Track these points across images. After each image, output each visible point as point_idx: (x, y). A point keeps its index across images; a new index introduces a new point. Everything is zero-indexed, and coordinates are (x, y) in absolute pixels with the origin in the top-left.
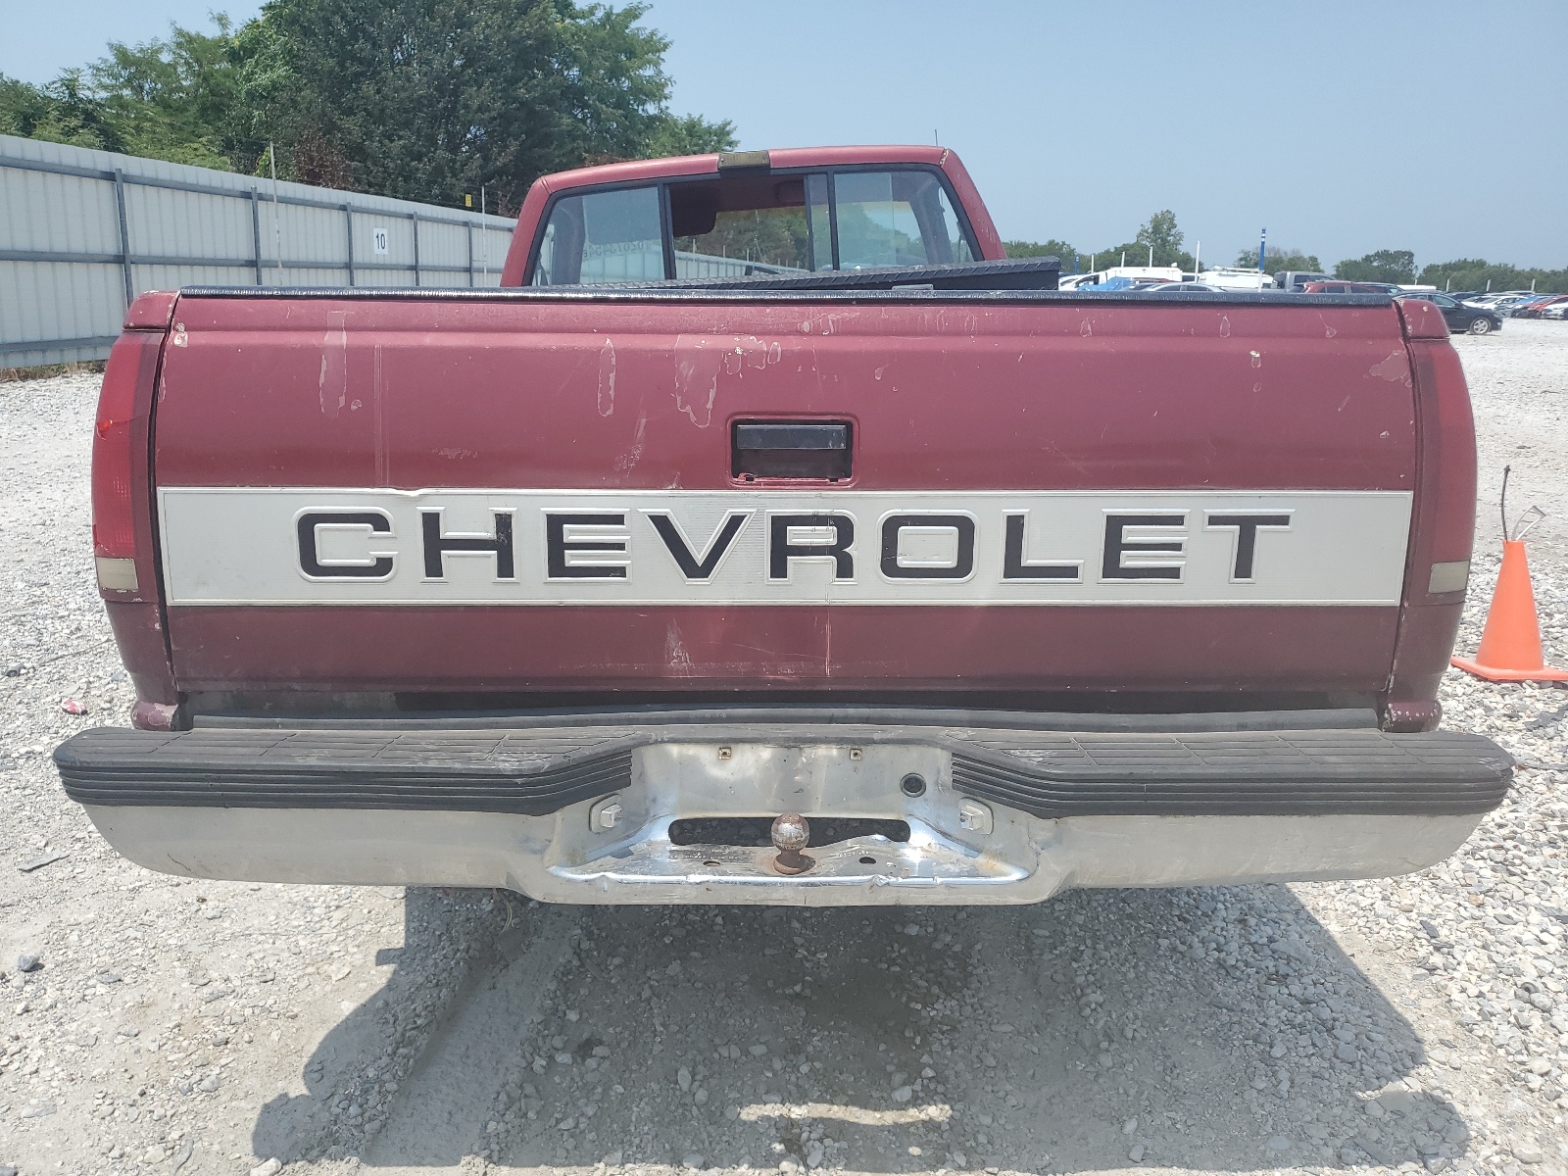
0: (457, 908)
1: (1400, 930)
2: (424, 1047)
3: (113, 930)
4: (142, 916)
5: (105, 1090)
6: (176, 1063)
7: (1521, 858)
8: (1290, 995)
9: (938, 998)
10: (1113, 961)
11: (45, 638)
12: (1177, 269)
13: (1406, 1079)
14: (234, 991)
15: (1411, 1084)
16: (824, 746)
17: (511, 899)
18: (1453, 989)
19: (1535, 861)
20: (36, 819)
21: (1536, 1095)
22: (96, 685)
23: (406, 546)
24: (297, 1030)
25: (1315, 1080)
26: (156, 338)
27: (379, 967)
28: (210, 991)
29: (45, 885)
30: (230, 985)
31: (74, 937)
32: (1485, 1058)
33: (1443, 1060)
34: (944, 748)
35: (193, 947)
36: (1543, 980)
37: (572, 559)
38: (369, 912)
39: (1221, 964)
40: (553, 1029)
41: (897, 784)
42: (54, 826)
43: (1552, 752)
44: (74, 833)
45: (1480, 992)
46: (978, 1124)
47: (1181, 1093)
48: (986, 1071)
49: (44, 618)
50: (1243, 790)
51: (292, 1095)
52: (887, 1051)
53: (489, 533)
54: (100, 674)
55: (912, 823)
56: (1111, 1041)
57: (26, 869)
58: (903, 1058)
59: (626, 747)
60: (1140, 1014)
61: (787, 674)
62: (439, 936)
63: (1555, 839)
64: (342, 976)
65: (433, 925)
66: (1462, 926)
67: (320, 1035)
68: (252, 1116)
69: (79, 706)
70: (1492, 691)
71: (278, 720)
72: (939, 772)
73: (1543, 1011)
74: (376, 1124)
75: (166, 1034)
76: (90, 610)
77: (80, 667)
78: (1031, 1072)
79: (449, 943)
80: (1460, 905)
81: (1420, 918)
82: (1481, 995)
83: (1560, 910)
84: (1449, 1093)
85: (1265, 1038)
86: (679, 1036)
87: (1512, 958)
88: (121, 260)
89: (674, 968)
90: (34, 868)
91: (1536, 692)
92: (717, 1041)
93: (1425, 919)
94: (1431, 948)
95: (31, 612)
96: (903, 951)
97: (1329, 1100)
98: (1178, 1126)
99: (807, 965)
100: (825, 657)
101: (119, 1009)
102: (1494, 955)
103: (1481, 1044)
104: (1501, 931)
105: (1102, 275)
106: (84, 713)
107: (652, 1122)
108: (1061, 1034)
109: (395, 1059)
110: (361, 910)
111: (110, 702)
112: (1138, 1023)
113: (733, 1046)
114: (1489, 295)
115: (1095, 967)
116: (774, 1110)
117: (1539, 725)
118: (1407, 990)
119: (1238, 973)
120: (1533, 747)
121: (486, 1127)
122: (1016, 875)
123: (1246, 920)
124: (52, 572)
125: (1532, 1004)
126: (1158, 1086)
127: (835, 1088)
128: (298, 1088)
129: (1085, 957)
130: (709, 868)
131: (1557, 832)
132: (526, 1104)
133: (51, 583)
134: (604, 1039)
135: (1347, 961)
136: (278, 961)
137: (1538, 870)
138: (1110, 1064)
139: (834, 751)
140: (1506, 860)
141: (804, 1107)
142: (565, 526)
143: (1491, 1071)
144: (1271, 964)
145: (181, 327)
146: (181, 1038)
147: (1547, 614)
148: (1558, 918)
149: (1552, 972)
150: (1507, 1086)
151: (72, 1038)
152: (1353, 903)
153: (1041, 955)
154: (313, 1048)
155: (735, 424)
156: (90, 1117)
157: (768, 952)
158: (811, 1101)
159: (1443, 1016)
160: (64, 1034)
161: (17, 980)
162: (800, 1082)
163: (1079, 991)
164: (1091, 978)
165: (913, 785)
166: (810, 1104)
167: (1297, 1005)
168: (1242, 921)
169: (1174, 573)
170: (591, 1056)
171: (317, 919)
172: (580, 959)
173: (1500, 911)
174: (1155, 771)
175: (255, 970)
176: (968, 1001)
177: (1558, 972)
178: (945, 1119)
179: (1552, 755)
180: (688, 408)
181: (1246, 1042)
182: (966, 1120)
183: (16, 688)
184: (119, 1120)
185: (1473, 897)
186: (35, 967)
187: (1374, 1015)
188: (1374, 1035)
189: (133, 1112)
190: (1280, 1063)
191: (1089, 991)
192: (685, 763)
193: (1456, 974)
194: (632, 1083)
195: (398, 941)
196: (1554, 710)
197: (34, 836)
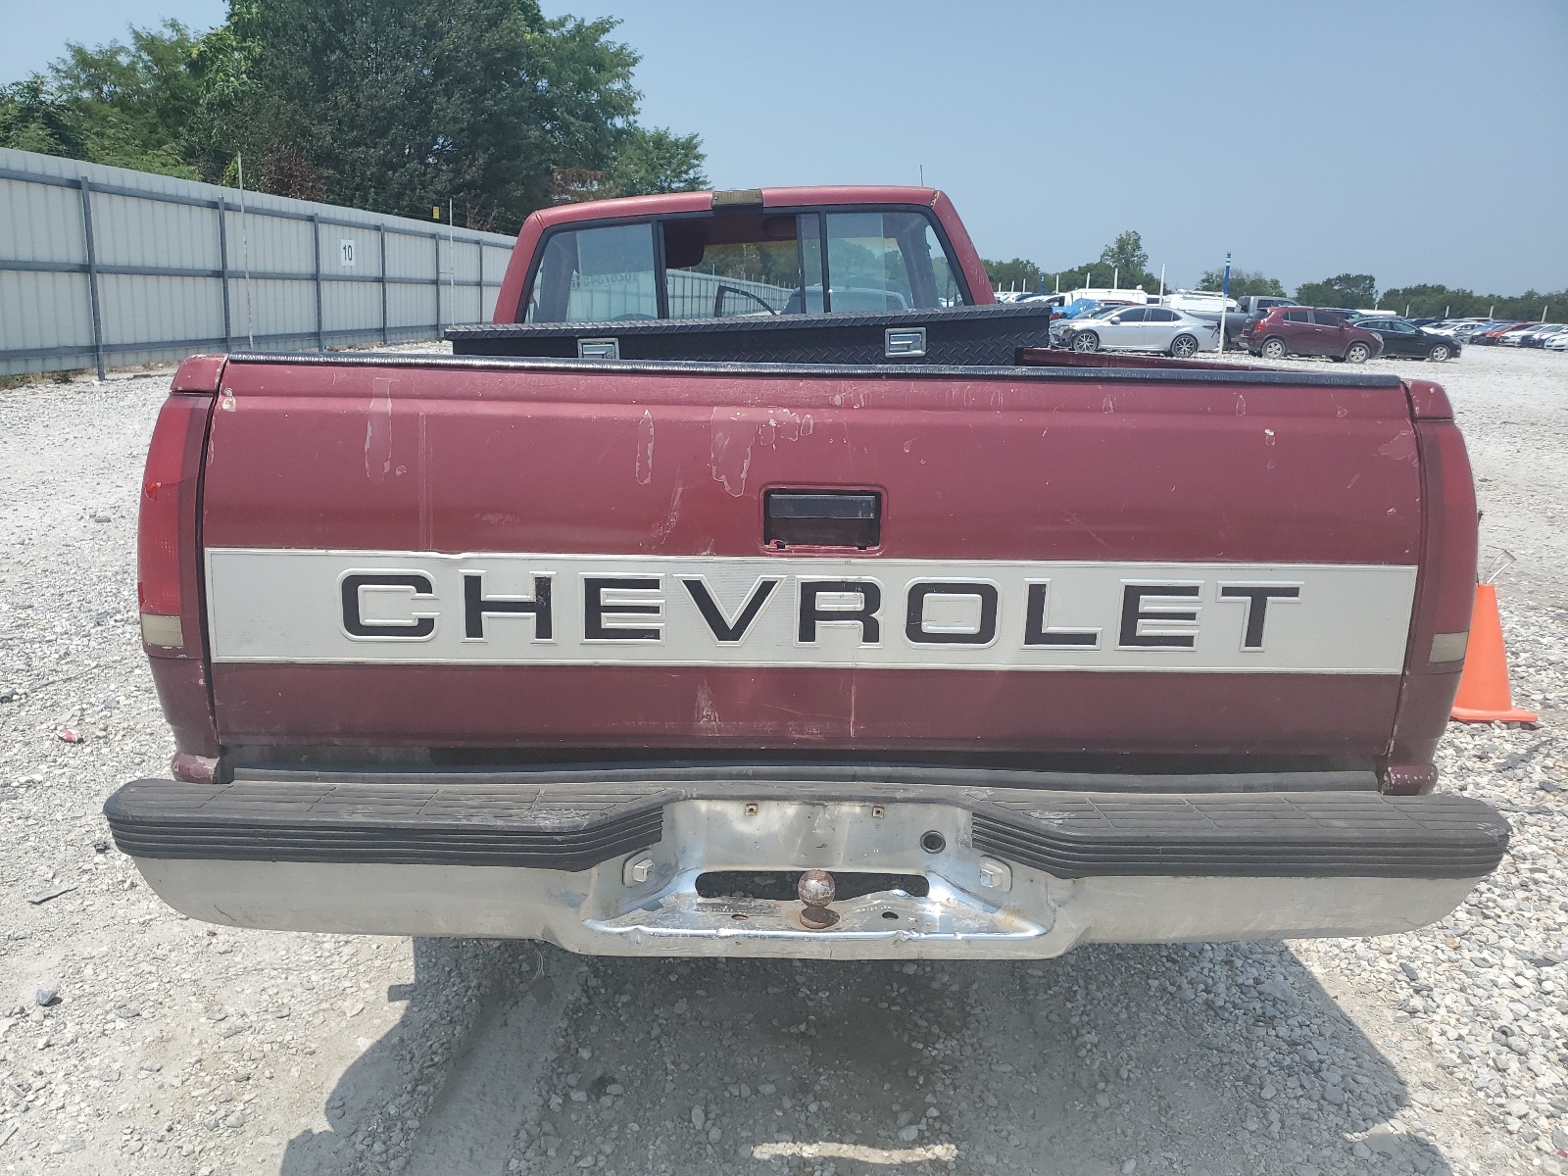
0: (464, 944)
1: (1381, 972)
2: (442, 1084)
3: (127, 963)
4: (155, 949)
5: (132, 1126)
6: (200, 1098)
7: (1495, 901)
8: (1277, 1036)
9: (939, 1038)
10: (1106, 1001)
11: (35, 663)
12: (1142, 292)
13: (1392, 1121)
14: (251, 1027)
15: (1396, 1127)
16: (847, 804)
17: (543, 950)
18: (1434, 1032)
19: (1509, 903)
20: (41, 850)
21: (1515, 1137)
22: (90, 712)
23: (448, 608)
24: (316, 1066)
25: (1305, 1122)
26: (204, 403)
27: (392, 1004)
28: (228, 1026)
29: (56, 918)
30: (246, 1020)
31: (89, 971)
32: (1466, 1101)
33: (1426, 1102)
34: (965, 807)
35: (207, 981)
36: (1519, 1023)
37: (608, 621)
38: (378, 948)
39: (1209, 1004)
40: (567, 1067)
41: (917, 841)
42: (60, 857)
43: (1522, 794)
44: (80, 864)
45: (1460, 1035)
46: (983, 1163)
47: (1176, 1134)
48: (988, 1110)
49: (32, 642)
50: (1253, 853)
51: (316, 1131)
52: (891, 1090)
53: (529, 596)
54: (93, 700)
55: (931, 879)
56: (1107, 1082)
57: (36, 901)
58: (908, 1097)
59: (659, 803)
60: (1133, 1054)
61: (813, 733)
62: (449, 972)
63: (1527, 882)
64: (355, 1012)
65: (443, 961)
66: (1440, 969)
67: (339, 1071)
68: (277, 1152)
69: (75, 734)
70: (1461, 732)
71: (317, 773)
72: (958, 831)
73: (1520, 1055)
74: (401, 1161)
75: (189, 1070)
76: (77, 634)
77: (72, 694)
78: (1031, 1112)
79: (459, 980)
80: (1437, 948)
81: (1400, 961)
82: (1460, 1038)
83: (1533, 953)
84: (1433, 1135)
85: (1255, 1079)
86: (690, 1075)
87: (1489, 1001)
88: (87, 269)
89: (681, 1006)
90: (44, 900)
91: (1505, 733)
92: (727, 1080)
93: (1404, 961)
94: (1411, 991)
95: (18, 636)
96: (902, 990)
97: (1319, 1141)
98: (1175, 1166)
99: (810, 1004)
100: (850, 716)
101: (139, 1044)
102: (1471, 997)
103: (1462, 1087)
104: (1478, 975)
105: (1067, 296)
106: (81, 741)
107: (669, 1160)
108: (1059, 1075)
109: (415, 1096)
110: (370, 946)
111: (105, 730)
112: (1133, 1063)
113: (743, 1086)
114: (1448, 322)
115: (1089, 1007)
116: (785, 1149)
117: (1509, 766)
118: (1390, 1032)
119: (1226, 1015)
120: (1503, 789)
121: (508, 1164)
122: (1034, 931)
123: (1232, 961)
124: (35, 593)
125: (1509, 1047)
126: (1154, 1127)
127: (844, 1127)
128: (321, 1125)
129: (1078, 997)
130: (738, 922)
131: (1528, 875)
132: (545, 1141)
133: (36, 605)
134: (617, 1076)
135: (1331, 1003)
136: (292, 997)
137: (1512, 913)
138: (1107, 1104)
139: (857, 809)
140: (1480, 903)
141: (815, 1146)
142: (602, 590)
143: (1472, 1113)
144: (1258, 1005)
145: (229, 392)
146: (203, 1074)
147: (1513, 653)
148: (1531, 961)
149: (1527, 1016)
150: (1487, 1128)
151: (95, 1073)
152: (1334, 945)
153: (1036, 995)
154: (333, 1084)
155: (768, 493)
156: (119, 1152)
157: (771, 990)
158: (821, 1140)
159: (1424, 1059)
160: (87, 1069)
161: (37, 1013)
162: (810, 1121)
163: (1074, 1032)
164: (1085, 1018)
165: (932, 842)
166: (820, 1143)
167: (1285, 1047)
168: (1229, 963)
169: (1187, 641)
170: (606, 1094)
171: (328, 954)
172: (588, 997)
173: (1476, 954)
174: (1170, 835)
175: (270, 1005)
176: (968, 1041)
177: (1533, 1015)
178: (951, 1158)
179: (1522, 797)
180: (723, 477)
181: (1237, 1083)
182: (971, 1160)
183: (9, 715)
184: (148, 1155)
185: (1450, 940)
186: (54, 1001)
187: (1360, 1057)
188: (1359, 1078)
189: (162, 1148)
190: (1270, 1104)
191: (1084, 1031)
192: (712, 819)
193: (1435, 1017)
194: (646, 1121)
195: (409, 978)
196: (1522, 751)
197: (41, 868)
